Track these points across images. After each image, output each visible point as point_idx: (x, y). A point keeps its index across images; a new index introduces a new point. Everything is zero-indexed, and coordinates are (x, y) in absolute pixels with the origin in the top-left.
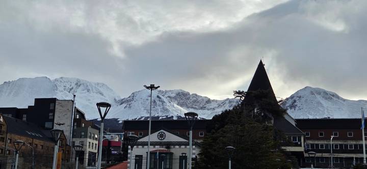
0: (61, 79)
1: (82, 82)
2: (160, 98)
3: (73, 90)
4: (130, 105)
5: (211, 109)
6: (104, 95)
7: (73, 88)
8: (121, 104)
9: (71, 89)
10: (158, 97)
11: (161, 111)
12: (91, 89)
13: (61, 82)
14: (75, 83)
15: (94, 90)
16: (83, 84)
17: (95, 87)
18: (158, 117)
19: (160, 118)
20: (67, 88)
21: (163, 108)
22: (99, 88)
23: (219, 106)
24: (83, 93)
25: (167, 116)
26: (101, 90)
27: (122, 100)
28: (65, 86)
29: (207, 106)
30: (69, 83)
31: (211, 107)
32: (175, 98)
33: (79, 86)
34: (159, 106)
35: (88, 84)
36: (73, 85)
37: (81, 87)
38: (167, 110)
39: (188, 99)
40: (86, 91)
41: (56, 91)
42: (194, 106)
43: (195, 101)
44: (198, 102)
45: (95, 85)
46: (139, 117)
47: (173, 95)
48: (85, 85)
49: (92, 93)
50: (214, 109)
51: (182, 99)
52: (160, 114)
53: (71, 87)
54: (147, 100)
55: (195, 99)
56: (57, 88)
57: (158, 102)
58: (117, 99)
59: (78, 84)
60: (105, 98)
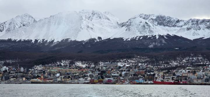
0: (83, 11)
1: (95, 12)
2: (147, 24)
3: (90, 18)
4: (129, 28)
5: (180, 26)
6: (110, 20)
7: (90, 17)
8: (122, 26)
9: (89, 17)
10: (146, 23)
11: (149, 32)
12: (101, 16)
13: (83, 13)
14: (92, 13)
15: (104, 17)
16: (97, 13)
17: (104, 15)
18: (147, 36)
19: (149, 37)
20: (87, 17)
21: (150, 30)
22: (106, 15)
23: (185, 24)
24: (97, 19)
25: (152, 35)
26: (108, 16)
27: (123, 23)
28: (85, 16)
29: (178, 24)
30: (88, 13)
31: (179, 25)
32: (156, 20)
33: (94, 15)
34: (147, 29)
35: (100, 13)
36: (91, 15)
37: (96, 15)
38: (152, 31)
39: (165, 20)
40: (99, 18)
41: (82, 20)
42: (168, 25)
43: (169, 21)
44: (171, 22)
45: (104, 13)
46: (136, 36)
47: (154, 18)
48: (98, 14)
49: (103, 19)
50: (182, 26)
51: (160, 20)
52: (148, 34)
53: (90, 16)
54: (140, 25)
55: (169, 20)
56: (82, 18)
57: (146, 27)
58: (119, 23)
59: (93, 14)
60: (111, 22)
